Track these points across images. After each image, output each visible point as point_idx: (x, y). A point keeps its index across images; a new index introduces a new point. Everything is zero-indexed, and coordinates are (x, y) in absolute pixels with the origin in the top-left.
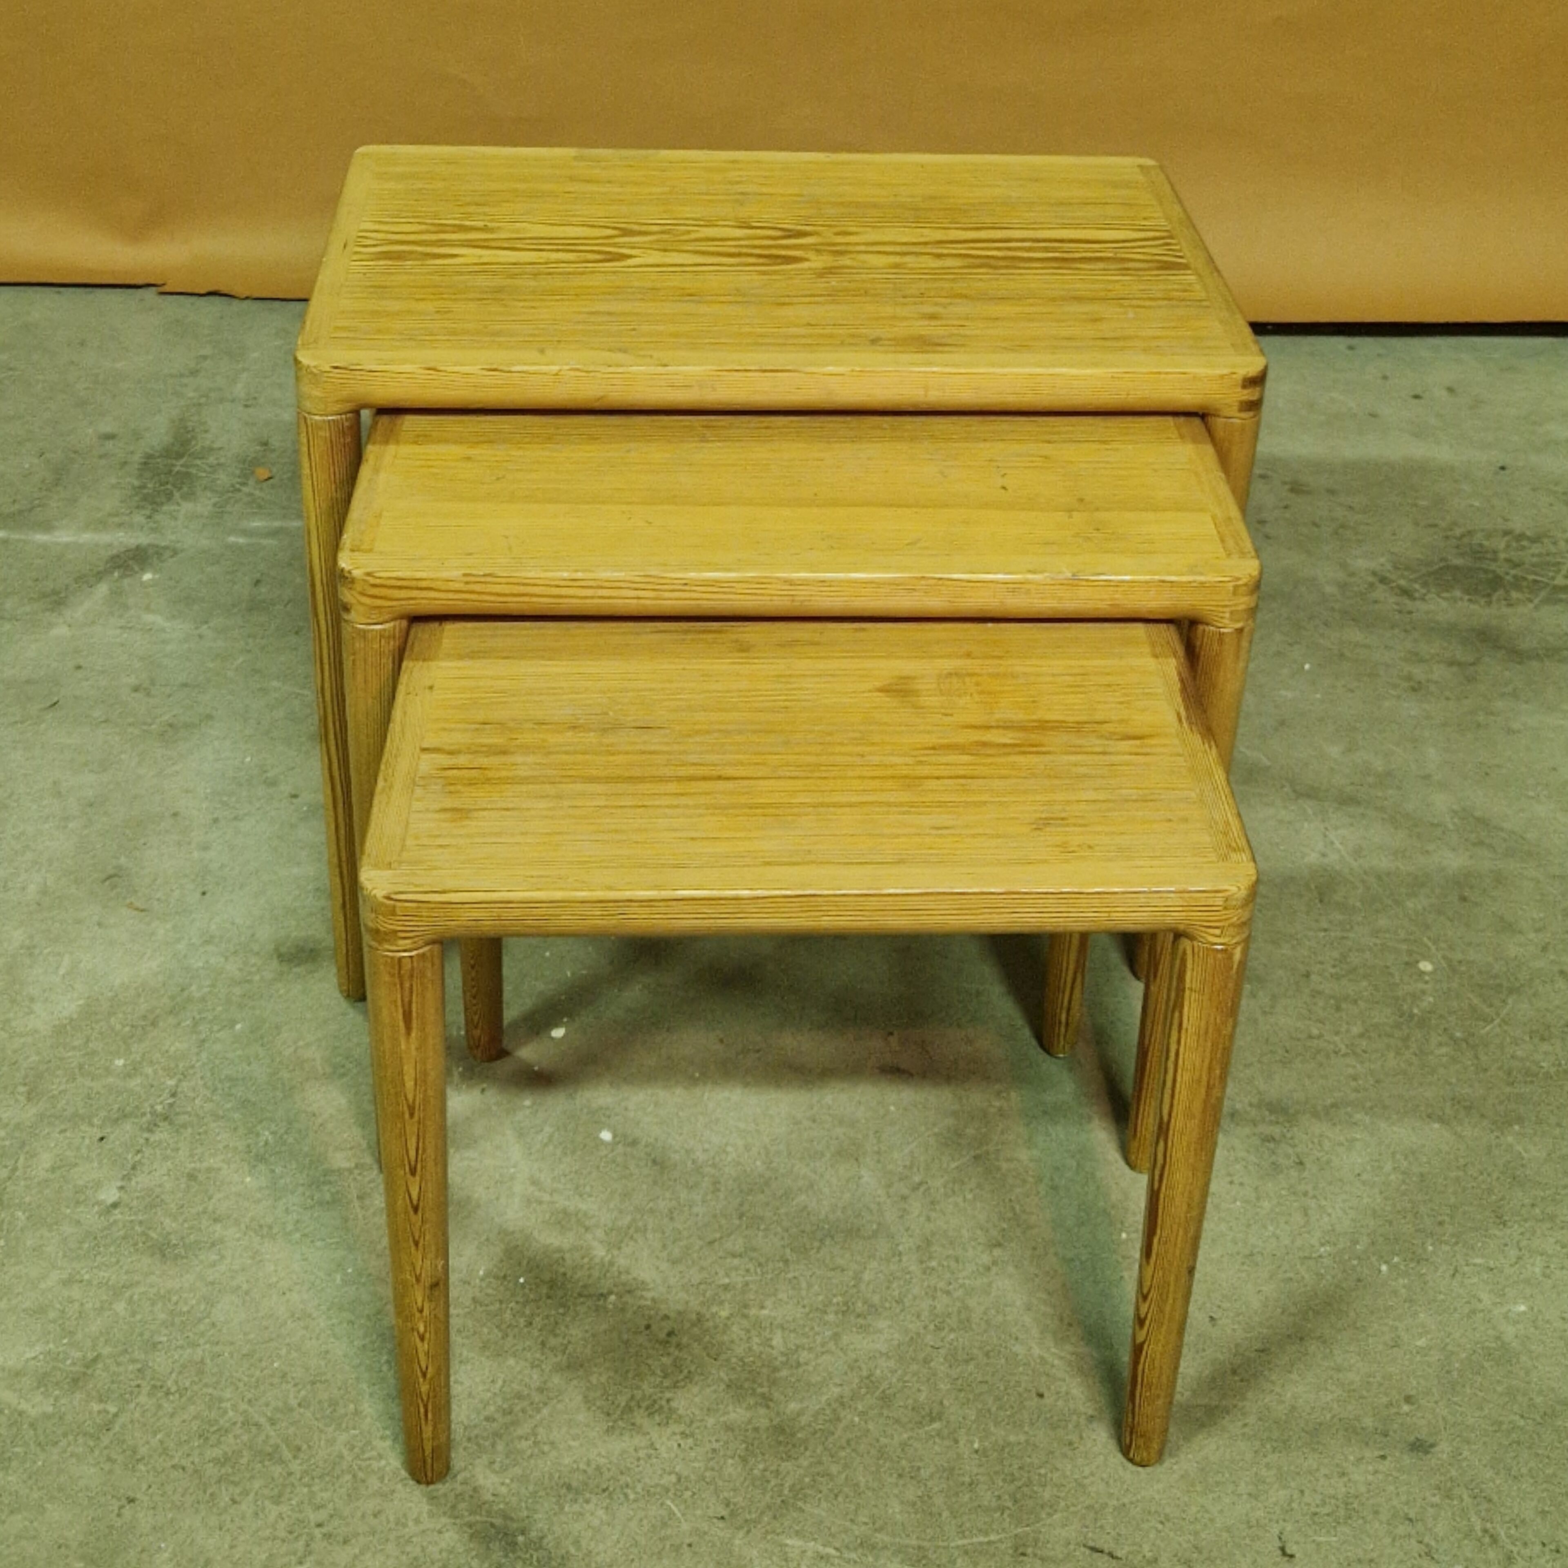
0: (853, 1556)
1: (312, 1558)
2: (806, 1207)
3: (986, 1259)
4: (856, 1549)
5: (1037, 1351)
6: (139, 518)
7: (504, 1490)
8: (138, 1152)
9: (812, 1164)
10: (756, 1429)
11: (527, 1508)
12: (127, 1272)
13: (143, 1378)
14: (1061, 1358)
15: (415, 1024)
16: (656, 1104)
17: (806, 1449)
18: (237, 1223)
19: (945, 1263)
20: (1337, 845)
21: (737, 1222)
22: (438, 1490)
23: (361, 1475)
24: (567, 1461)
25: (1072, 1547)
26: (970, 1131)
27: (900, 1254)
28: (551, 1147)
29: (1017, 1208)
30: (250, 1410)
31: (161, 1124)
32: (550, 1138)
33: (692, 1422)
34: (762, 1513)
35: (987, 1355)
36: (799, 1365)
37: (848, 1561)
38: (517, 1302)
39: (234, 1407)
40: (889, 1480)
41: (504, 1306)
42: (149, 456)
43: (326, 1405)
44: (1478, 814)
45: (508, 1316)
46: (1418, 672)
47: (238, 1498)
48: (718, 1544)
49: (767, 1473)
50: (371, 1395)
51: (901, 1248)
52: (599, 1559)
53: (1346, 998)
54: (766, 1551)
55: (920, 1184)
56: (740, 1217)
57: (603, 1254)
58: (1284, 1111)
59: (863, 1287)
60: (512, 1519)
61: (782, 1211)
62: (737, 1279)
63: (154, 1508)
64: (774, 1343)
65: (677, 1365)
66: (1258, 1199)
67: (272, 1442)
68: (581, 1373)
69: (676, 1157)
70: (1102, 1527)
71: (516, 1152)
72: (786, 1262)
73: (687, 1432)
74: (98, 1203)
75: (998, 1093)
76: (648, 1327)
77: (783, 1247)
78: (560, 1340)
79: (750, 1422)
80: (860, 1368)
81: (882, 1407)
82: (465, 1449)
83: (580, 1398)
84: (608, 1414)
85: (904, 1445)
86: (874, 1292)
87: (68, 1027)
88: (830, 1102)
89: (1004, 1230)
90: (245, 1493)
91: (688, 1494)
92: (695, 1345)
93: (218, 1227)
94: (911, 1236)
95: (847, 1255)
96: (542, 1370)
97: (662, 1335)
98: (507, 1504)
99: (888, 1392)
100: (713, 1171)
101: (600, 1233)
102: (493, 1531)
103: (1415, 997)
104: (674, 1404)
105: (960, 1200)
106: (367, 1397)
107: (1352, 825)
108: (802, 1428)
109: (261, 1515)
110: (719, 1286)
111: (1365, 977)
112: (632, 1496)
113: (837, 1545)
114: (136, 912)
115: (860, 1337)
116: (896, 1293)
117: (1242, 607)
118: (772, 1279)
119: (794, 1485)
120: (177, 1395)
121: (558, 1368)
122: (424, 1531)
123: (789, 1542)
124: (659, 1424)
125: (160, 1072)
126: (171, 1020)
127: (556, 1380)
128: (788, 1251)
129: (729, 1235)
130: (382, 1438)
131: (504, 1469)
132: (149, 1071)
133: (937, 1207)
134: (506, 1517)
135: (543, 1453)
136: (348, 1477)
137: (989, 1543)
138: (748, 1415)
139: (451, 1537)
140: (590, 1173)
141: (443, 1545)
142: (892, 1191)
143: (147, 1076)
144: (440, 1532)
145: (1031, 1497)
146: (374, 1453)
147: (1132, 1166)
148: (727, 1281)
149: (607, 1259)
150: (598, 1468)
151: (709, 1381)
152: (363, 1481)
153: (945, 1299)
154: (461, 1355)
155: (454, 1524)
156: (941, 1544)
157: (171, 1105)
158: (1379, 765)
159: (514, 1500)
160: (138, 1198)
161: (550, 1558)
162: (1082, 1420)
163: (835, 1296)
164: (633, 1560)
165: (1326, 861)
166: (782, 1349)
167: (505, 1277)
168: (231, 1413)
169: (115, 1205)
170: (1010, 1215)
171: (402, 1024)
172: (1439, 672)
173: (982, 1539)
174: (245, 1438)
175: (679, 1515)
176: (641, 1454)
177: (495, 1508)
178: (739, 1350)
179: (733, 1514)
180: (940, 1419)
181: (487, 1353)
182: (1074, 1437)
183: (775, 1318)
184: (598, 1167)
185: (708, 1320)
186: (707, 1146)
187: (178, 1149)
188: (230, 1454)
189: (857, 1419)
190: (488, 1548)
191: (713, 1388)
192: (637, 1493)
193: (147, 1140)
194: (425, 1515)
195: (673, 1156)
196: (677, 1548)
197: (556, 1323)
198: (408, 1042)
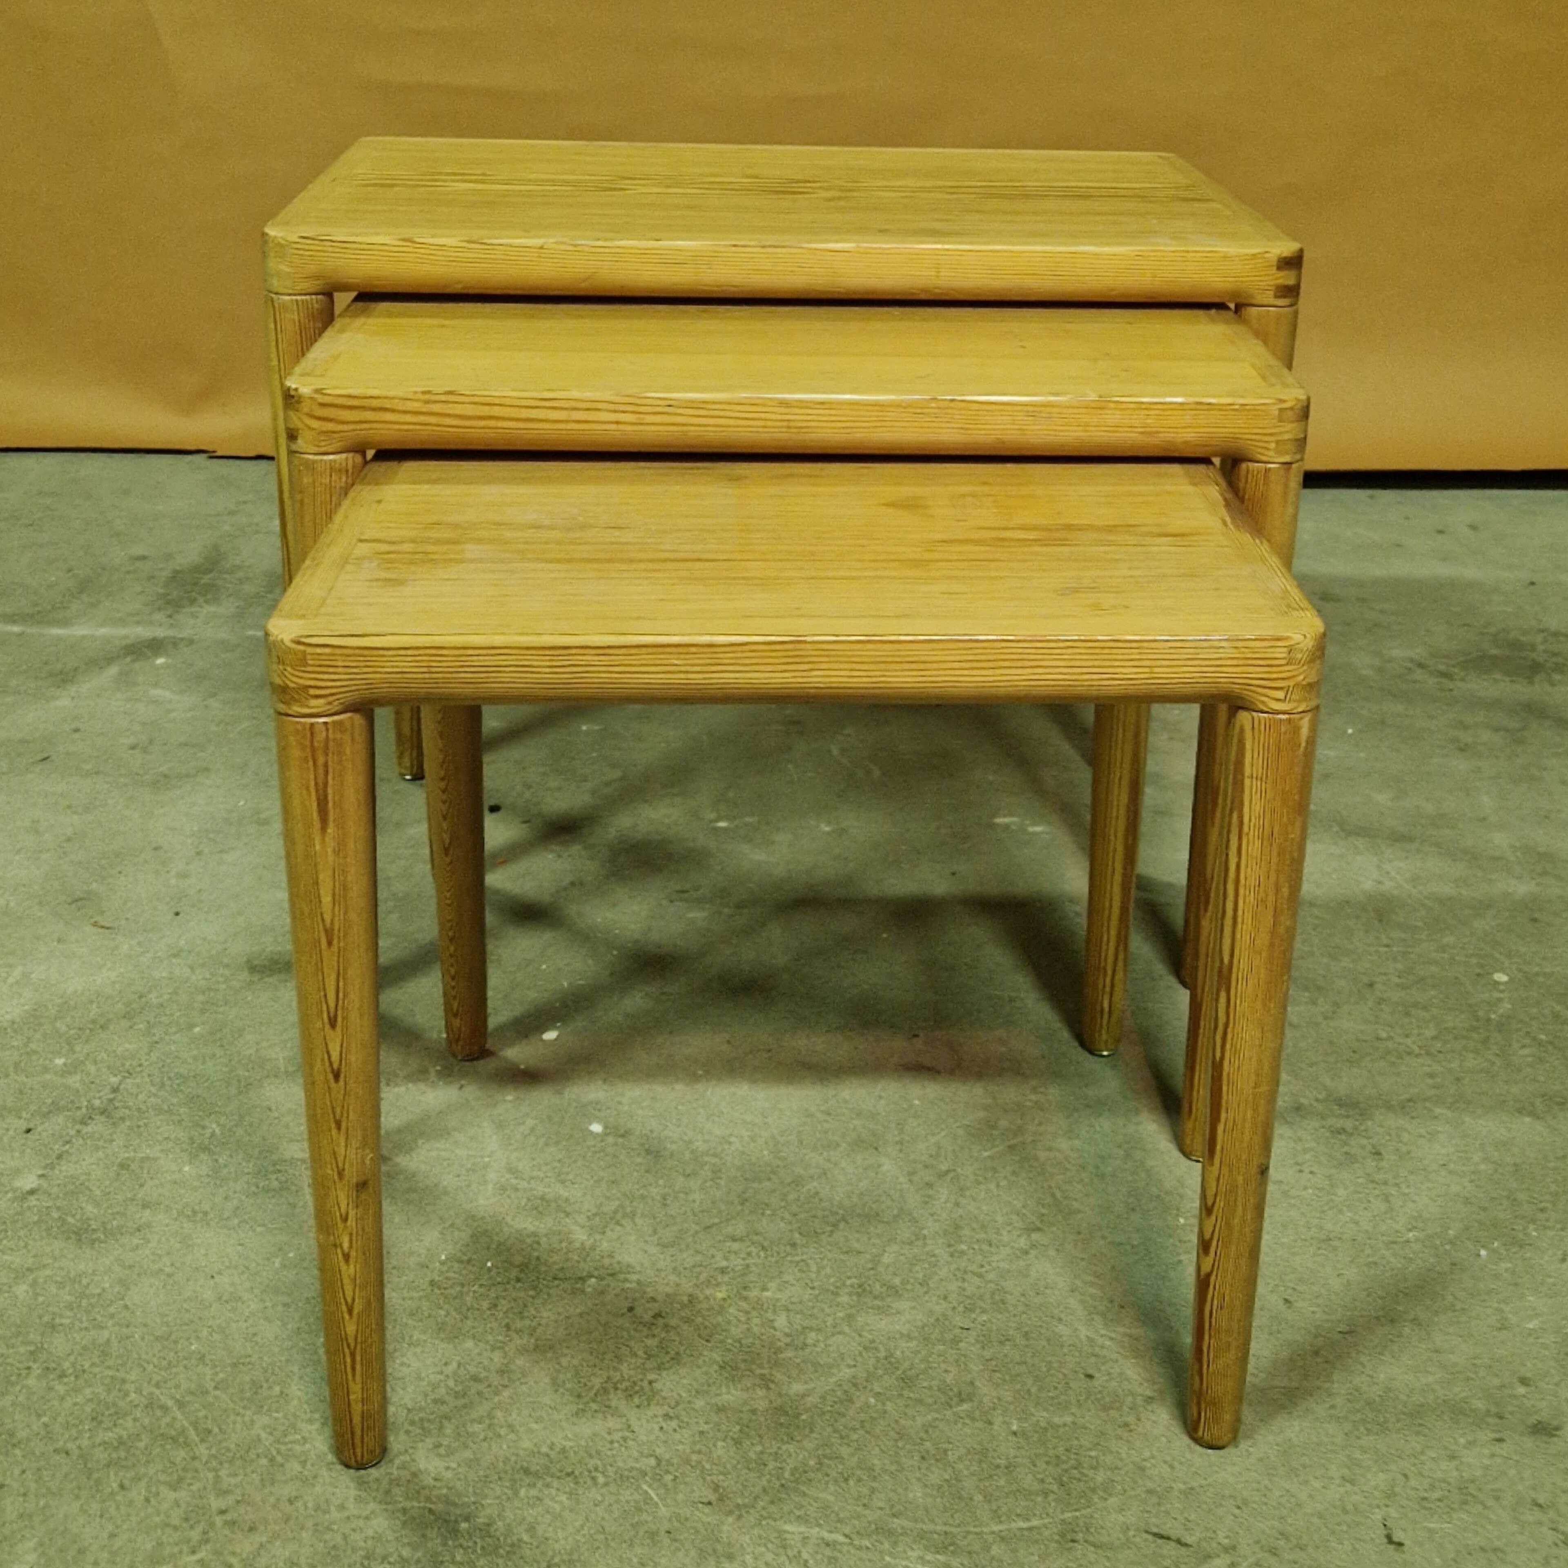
0: (866, 1543)
1: (208, 1547)
2: (817, 1193)
3: (1022, 1242)
4: (869, 1536)
5: (1083, 1332)
6: (159, 617)
7: (449, 1475)
8: (67, 1142)
9: (825, 1154)
10: (754, 1412)
11: (475, 1493)
12: (35, 1256)
13: (35, 1361)
14: (1111, 1339)
15: (331, 817)
16: (654, 1099)
17: (812, 1431)
18: (168, 1209)
19: (976, 1247)
20: (1393, 874)
21: (739, 1208)
22: (369, 1475)
23: (279, 1459)
24: (526, 1444)
25: (1131, 1533)
26: (1003, 1123)
27: (925, 1237)
28: (532, 1139)
29: (1058, 1194)
30: (157, 1392)
31: (97, 1117)
32: (532, 1130)
33: (678, 1403)
34: (756, 1498)
35: (1026, 1335)
36: (805, 1346)
37: (860, 1548)
38: (481, 1286)
39: (139, 1391)
40: (910, 1462)
41: (465, 1289)
42: (177, 572)
43: (247, 1387)
44: (1542, 850)
45: (469, 1299)
46: (1466, 737)
47: (127, 1483)
48: (703, 1531)
49: (765, 1457)
50: (301, 1378)
51: (925, 1232)
52: (557, 1546)
53: (1416, 1005)
54: (760, 1537)
55: (948, 1171)
56: (743, 1202)
57: (585, 1238)
58: (1355, 1105)
59: (881, 1269)
60: (455, 1505)
61: (791, 1197)
62: (737, 1263)
63: (25, 1495)
64: (776, 1324)
65: (663, 1347)
66: (1332, 1186)
67: (178, 1425)
68: (549, 1355)
69: (674, 1147)
70: (1167, 1513)
71: (492, 1142)
72: (794, 1245)
73: (671, 1414)
74: (14, 1190)
75: (1034, 1090)
76: (631, 1309)
77: (791, 1231)
78: (527, 1322)
79: (745, 1403)
80: (876, 1349)
81: (902, 1388)
82: (407, 1432)
83: (547, 1380)
84: (579, 1396)
85: (926, 1429)
86: (895, 1274)
87: (9, 1030)
88: (847, 1097)
89: (1043, 1215)
90: (138, 1479)
91: (668, 1478)
92: (685, 1327)
93: (147, 1212)
94: (936, 1221)
95: (865, 1238)
96: (505, 1353)
97: (647, 1317)
98: (450, 1488)
99: (909, 1373)
100: (714, 1160)
101: (582, 1219)
102: (432, 1517)
103: (1493, 1004)
104: (657, 1386)
105: (992, 1186)
106: (296, 1378)
107: (1407, 858)
108: (807, 1410)
109: (153, 1501)
110: (716, 1269)
111: (1434, 986)
112: (601, 1480)
113: (847, 1531)
114: (100, 930)
115: (877, 1317)
116: (920, 1275)
118: (777, 1262)
119: (796, 1469)
120: (73, 1378)
121: (523, 1351)
122: (348, 1518)
123: (787, 1527)
124: (638, 1407)
125: (104, 1070)
126: (125, 1023)
127: (520, 1362)
128: (797, 1235)
129: (728, 1220)
130: (310, 1421)
131: (451, 1452)
132: (92, 1069)
133: (968, 1193)
134: (448, 1502)
135: (499, 1436)
136: (264, 1461)
137: (1031, 1529)
138: (745, 1396)
139: (380, 1524)
140: (575, 1162)
141: (370, 1533)
142: (916, 1178)
143: (88, 1074)
144: (367, 1518)
145: (1079, 1480)
146: (298, 1437)
147: (1187, 1154)
148: (724, 1264)
149: (588, 1244)
150: (563, 1450)
151: (700, 1362)
152: (282, 1465)
153: (977, 1281)
154: (411, 1337)
155: (386, 1510)
156: (972, 1529)
157: (111, 1100)
158: (1429, 808)
159: (459, 1485)
160: (59, 1185)
161: (497, 1547)
162: (1139, 1401)
163: (849, 1278)
164: (598, 1548)
165: (1382, 888)
166: (787, 1330)
167: (469, 1261)
168: (133, 1395)
169: (32, 1192)
170: (1049, 1200)
171: (315, 815)
172: (1486, 735)
173: (1022, 1524)
174: (146, 1421)
175: (656, 1498)
176: (617, 1436)
177: (435, 1493)
178: (736, 1331)
179: (721, 1499)
180: (971, 1400)
181: (442, 1336)
182: (1131, 1419)
183: (778, 1300)
184: (584, 1157)
185: (700, 1302)
186: (707, 1137)
187: (112, 1141)
188: (125, 1437)
189: (872, 1400)
190: (424, 1536)
191: (705, 1369)
192: (606, 1477)
193: (79, 1131)
194: (352, 1500)
195: (669, 1146)
196: (653, 1535)
197: (525, 1306)
198: (323, 841)
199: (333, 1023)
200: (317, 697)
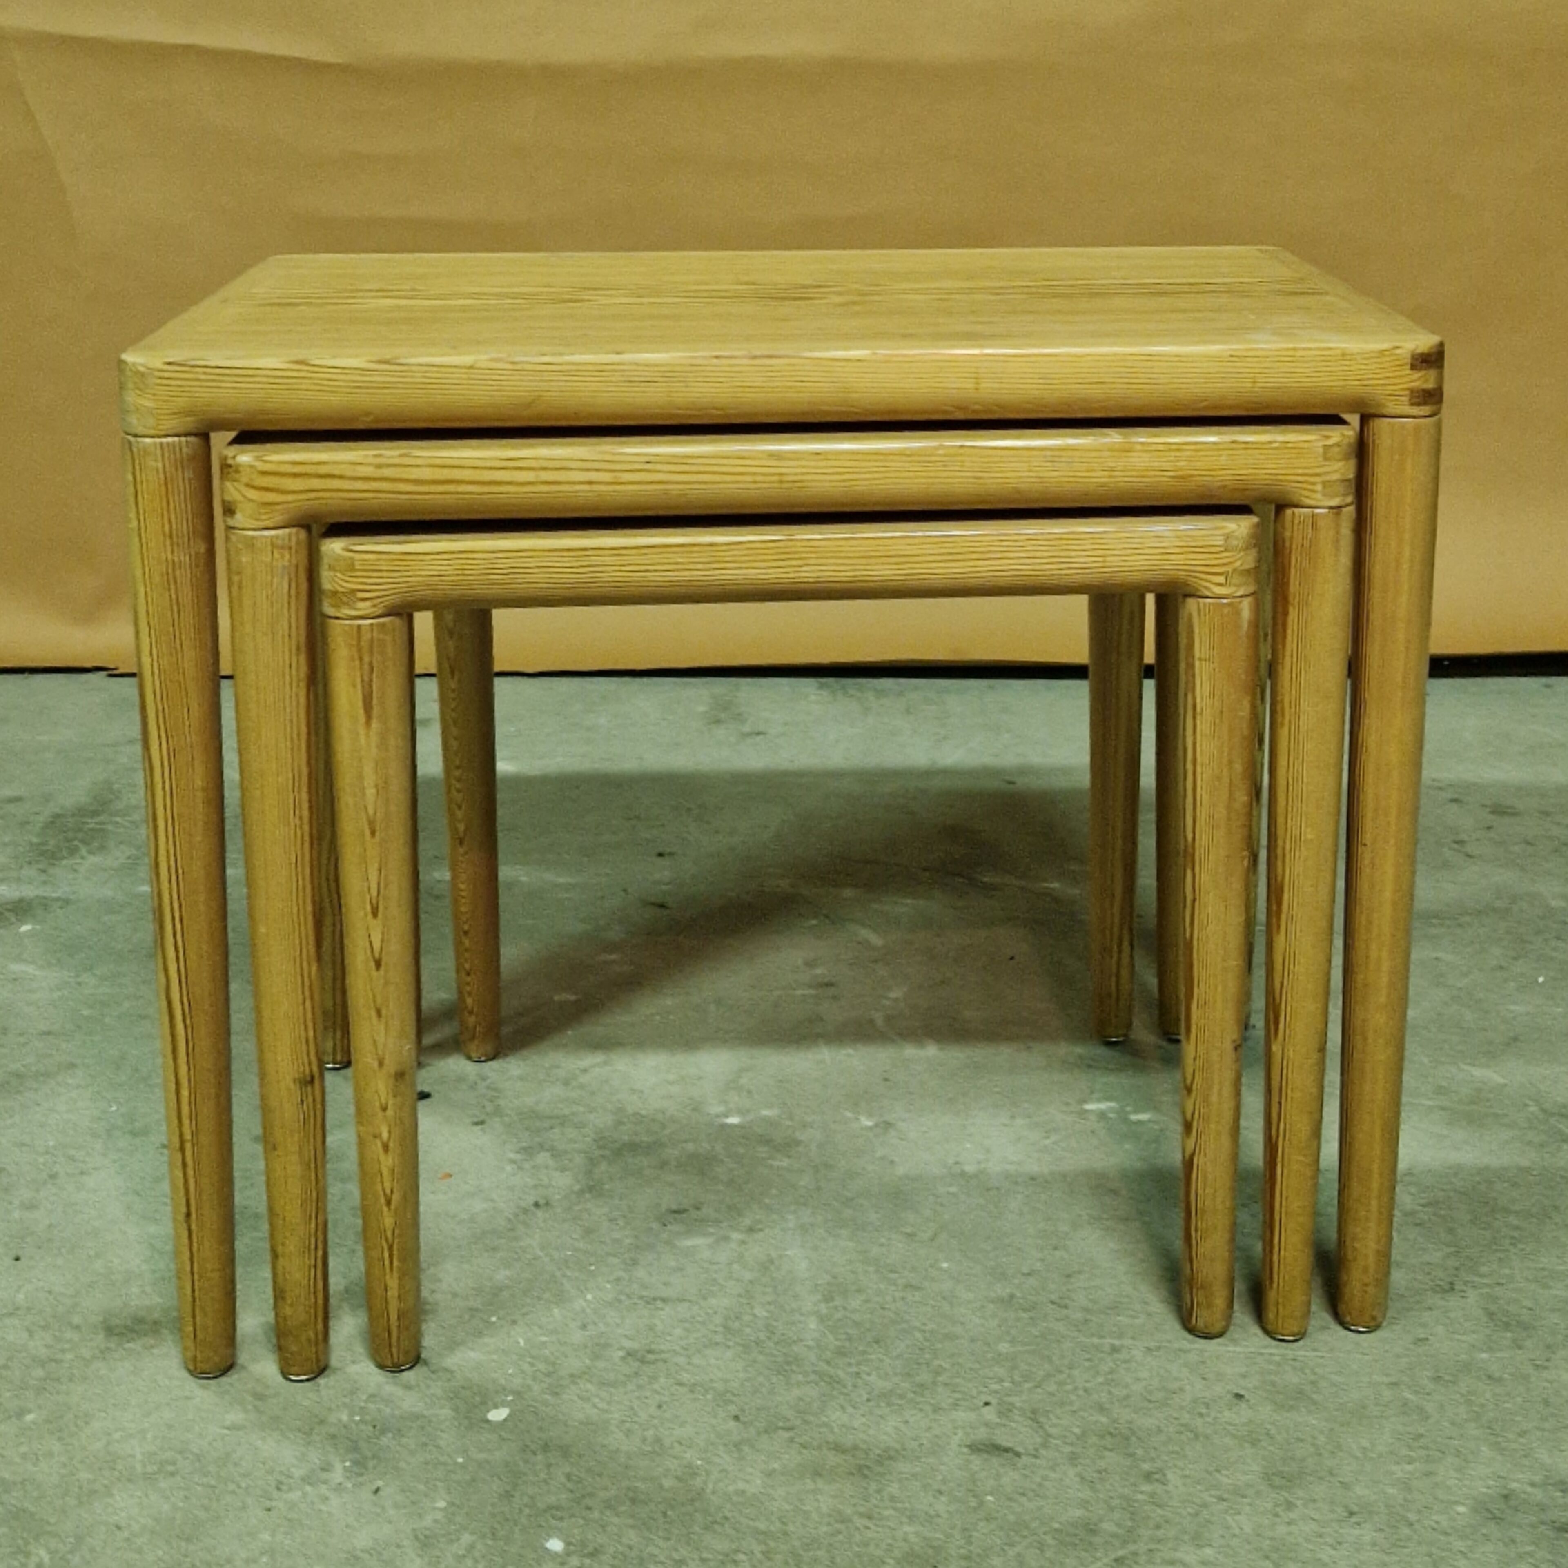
15: (376, 711)
117: (1335, 477)
198: (367, 736)
199: (375, 913)
200: (364, 600)
